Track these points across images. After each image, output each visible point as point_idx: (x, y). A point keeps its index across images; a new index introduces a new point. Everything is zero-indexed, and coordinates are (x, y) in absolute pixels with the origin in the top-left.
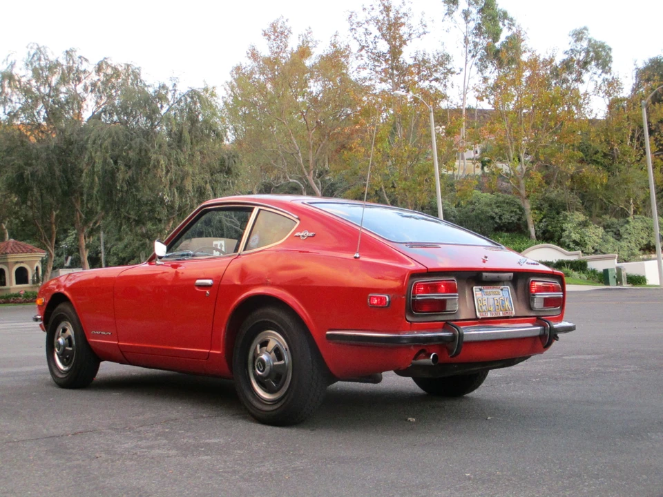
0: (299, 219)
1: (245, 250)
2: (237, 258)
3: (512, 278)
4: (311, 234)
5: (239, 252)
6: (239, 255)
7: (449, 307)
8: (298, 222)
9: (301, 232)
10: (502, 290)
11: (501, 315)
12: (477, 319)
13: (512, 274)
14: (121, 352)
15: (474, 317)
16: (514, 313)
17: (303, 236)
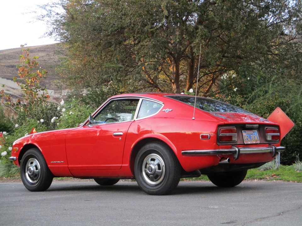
0: (163, 103)
1: (137, 118)
2: (133, 122)
3: (258, 127)
4: (170, 110)
5: (134, 119)
6: (134, 121)
7: (233, 139)
8: (163, 105)
9: (165, 109)
10: (254, 132)
11: (254, 143)
12: (244, 144)
13: (258, 125)
14: (69, 170)
15: (243, 144)
16: (259, 142)
17: (166, 111)
